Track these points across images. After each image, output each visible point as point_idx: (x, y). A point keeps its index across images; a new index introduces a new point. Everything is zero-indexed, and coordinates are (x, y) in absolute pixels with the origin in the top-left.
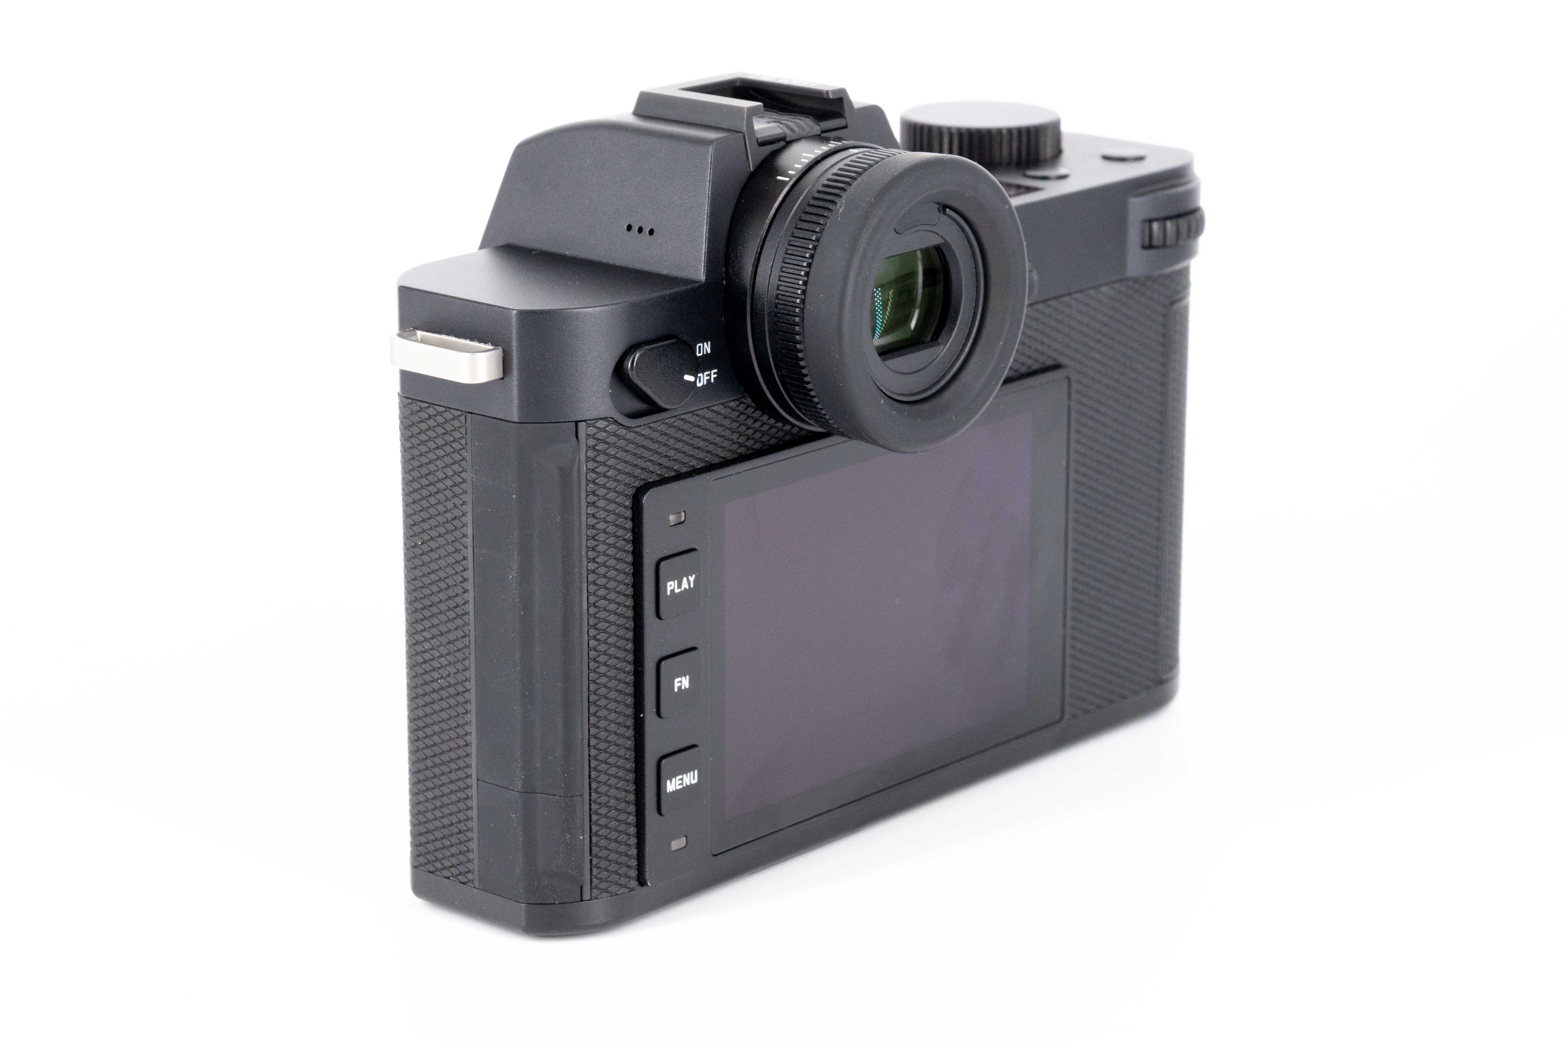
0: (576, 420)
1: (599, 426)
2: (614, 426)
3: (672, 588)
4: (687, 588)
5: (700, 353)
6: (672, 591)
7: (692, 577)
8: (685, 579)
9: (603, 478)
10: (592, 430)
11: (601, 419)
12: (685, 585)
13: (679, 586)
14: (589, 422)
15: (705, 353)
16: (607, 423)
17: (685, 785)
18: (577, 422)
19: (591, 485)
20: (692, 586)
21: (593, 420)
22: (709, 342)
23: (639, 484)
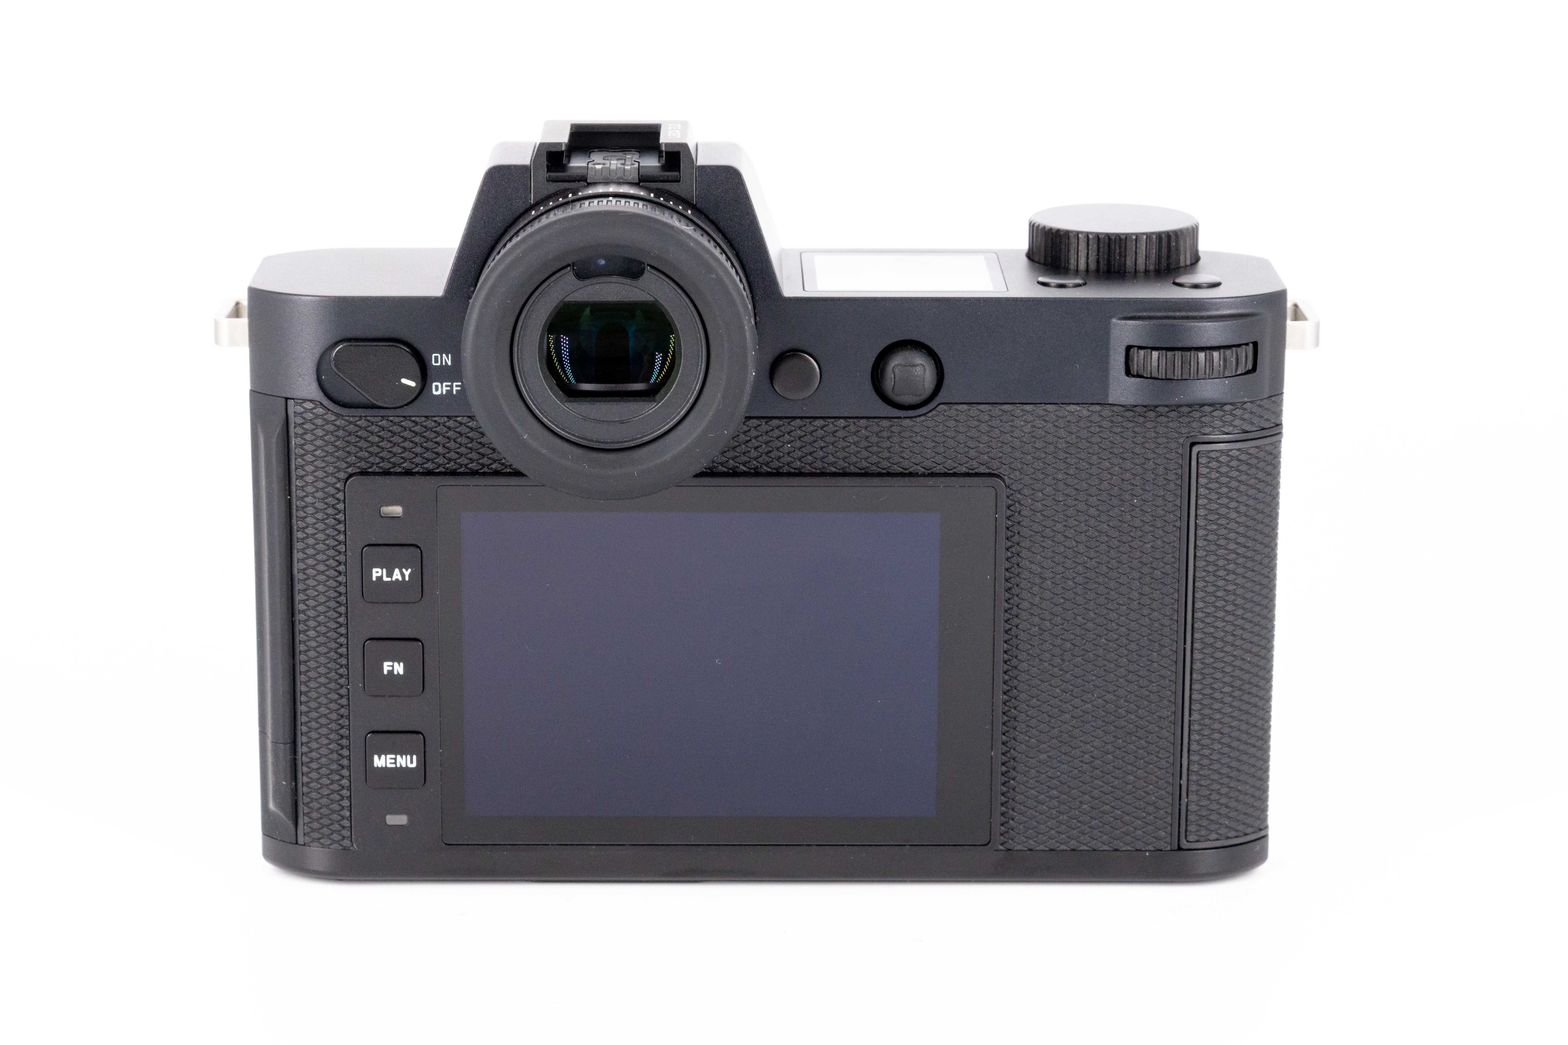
0: (287, 396)
1: (305, 406)
2: (321, 410)
3: (379, 574)
4: (400, 579)
5: (436, 361)
6: (380, 579)
7: (407, 570)
8: (397, 571)
9: (311, 456)
10: (299, 409)
11: (308, 400)
12: (397, 575)
13: (390, 574)
14: (296, 400)
15: (444, 364)
16: (313, 406)
17: (398, 766)
18: (287, 399)
19: (299, 460)
20: (407, 579)
21: (301, 399)
22: (450, 355)
23: (352, 471)
